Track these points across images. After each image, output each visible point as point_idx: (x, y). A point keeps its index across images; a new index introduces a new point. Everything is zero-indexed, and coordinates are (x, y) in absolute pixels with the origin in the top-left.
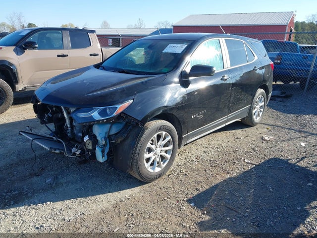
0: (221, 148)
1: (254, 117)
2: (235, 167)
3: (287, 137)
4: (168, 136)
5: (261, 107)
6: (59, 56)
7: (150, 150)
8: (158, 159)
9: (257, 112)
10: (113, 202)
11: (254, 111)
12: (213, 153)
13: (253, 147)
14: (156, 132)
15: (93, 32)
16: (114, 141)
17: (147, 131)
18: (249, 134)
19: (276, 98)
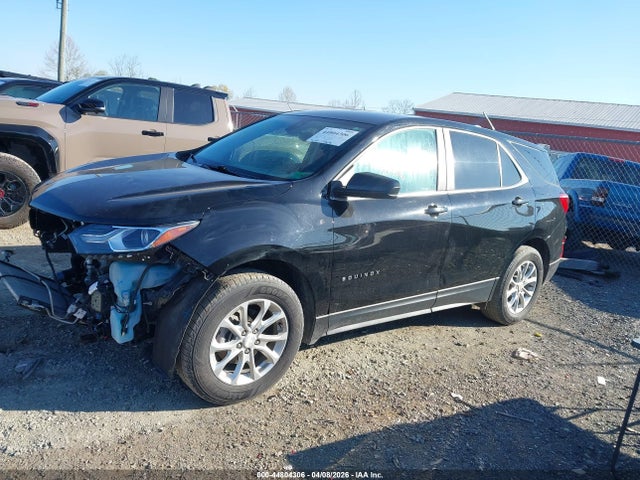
0: (414, 359)
1: (509, 305)
2: (423, 404)
3: (573, 359)
4: (278, 311)
5: (528, 286)
6: (145, 133)
7: (229, 335)
8: (246, 358)
9: (517, 297)
10: (124, 432)
11: (509, 293)
12: (389, 366)
13: (485, 367)
14: (247, 298)
15: (223, 96)
16: (150, 304)
17: (223, 291)
18: (490, 340)
19: (585, 276)
